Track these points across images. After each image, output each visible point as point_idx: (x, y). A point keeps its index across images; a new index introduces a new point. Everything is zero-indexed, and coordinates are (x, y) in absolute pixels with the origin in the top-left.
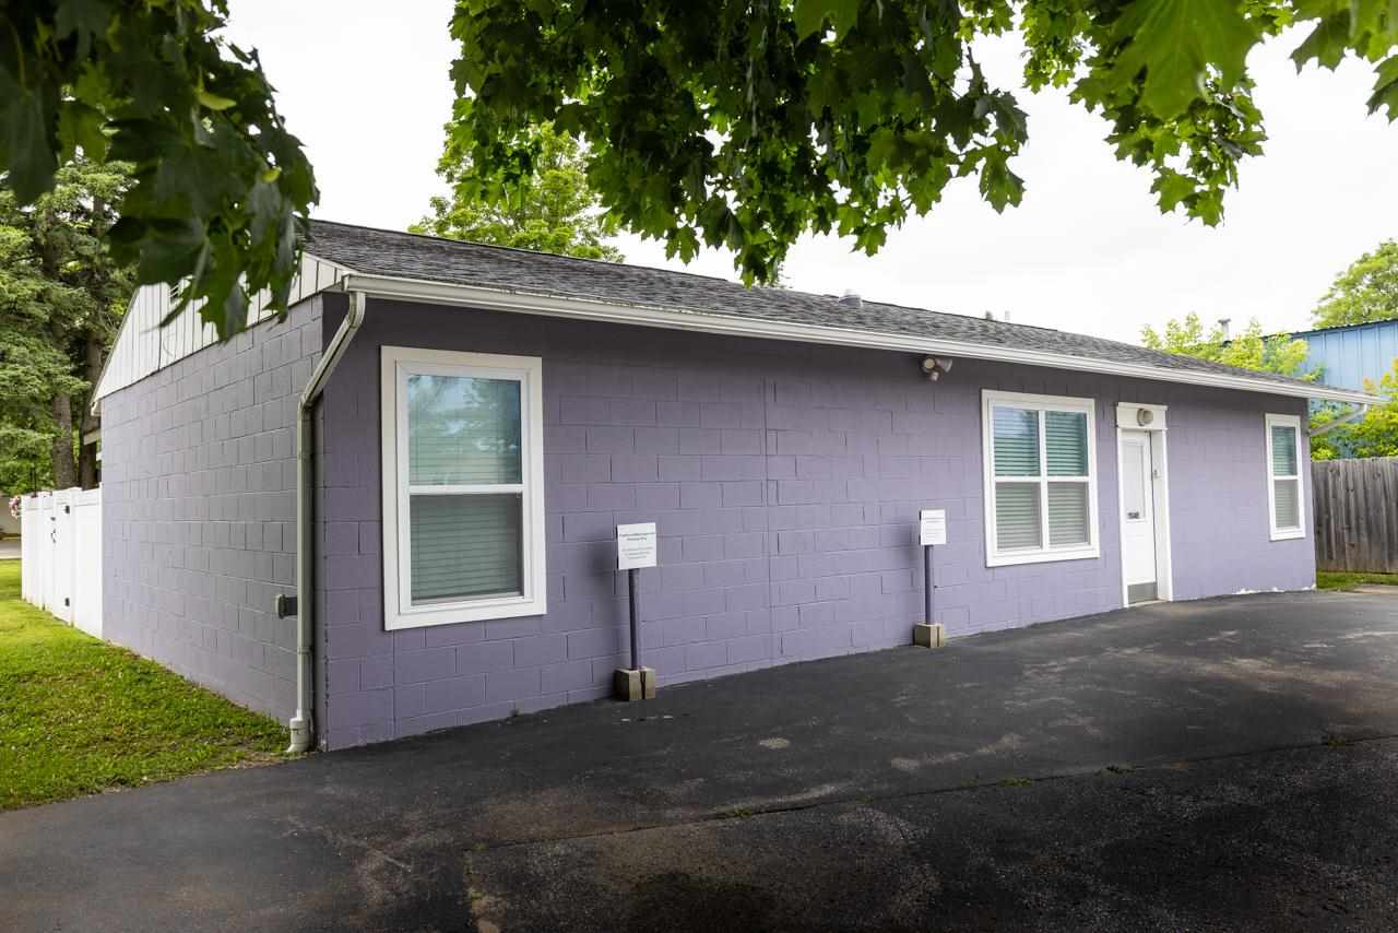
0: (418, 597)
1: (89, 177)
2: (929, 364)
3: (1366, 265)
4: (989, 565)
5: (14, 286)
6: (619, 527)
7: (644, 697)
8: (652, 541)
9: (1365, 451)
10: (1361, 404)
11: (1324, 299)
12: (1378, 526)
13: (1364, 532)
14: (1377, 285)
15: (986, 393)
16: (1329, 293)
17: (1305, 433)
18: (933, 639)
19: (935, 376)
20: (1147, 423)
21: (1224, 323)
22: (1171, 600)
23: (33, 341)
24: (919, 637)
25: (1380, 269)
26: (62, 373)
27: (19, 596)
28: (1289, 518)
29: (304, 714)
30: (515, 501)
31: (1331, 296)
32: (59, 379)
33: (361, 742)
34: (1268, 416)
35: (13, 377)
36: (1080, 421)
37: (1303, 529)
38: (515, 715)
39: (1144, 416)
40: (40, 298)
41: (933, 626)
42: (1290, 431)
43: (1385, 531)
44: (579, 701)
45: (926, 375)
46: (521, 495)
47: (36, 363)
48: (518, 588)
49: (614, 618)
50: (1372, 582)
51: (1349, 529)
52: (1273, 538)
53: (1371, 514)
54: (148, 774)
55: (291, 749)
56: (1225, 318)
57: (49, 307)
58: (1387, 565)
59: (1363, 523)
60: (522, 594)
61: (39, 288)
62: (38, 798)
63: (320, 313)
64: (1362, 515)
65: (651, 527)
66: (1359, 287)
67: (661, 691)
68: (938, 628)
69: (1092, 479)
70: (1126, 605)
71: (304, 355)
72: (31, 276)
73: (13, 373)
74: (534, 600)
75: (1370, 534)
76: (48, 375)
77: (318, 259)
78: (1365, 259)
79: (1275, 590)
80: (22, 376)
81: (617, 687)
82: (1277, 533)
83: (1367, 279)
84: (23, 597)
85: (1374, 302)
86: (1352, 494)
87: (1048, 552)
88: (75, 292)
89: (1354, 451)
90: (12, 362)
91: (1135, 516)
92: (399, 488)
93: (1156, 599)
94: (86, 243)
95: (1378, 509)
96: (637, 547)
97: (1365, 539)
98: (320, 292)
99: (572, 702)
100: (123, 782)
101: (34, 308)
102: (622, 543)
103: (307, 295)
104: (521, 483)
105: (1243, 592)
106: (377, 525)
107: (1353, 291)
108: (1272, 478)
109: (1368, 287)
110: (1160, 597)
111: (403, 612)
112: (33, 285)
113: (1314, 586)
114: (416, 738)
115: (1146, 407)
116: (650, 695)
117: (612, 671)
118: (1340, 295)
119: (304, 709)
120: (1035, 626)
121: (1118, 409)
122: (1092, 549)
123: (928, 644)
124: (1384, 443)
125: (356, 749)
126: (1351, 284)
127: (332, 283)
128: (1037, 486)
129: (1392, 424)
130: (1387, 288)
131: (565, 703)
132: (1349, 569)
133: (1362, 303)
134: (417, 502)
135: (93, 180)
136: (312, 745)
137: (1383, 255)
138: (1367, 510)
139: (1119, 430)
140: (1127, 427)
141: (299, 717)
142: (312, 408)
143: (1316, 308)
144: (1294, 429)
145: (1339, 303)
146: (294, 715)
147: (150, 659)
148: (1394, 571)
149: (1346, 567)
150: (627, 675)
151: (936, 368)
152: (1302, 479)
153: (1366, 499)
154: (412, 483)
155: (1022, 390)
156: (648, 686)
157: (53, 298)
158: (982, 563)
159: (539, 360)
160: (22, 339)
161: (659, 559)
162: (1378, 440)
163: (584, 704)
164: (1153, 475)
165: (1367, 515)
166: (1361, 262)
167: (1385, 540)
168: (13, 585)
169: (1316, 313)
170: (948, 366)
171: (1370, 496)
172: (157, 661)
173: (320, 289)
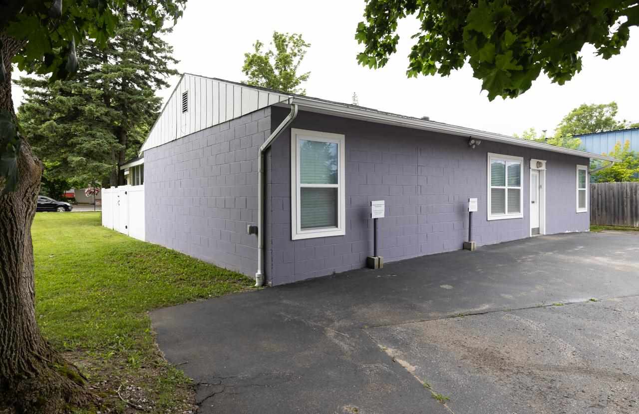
0: (304, 227)
1: (124, 69)
2: (473, 142)
3: (575, 113)
4: (488, 219)
5: (97, 109)
6: (372, 202)
7: (379, 267)
8: (383, 207)
9: (601, 180)
10: (612, 162)
11: (559, 125)
12: (610, 208)
13: (604, 210)
14: (579, 120)
15: (489, 154)
16: (561, 123)
17: (589, 173)
18: (472, 248)
19: (474, 147)
20: (540, 167)
21: (545, 131)
22: (545, 234)
23: (104, 131)
24: (466, 246)
25: (581, 114)
26: (115, 142)
27: (101, 225)
28: (582, 205)
29: (261, 272)
30: (335, 191)
31: (561, 124)
32: (115, 144)
33: (283, 283)
34: (578, 166)
35: (98, 143)
36: (518, 167)
37: (586, 209)
38: (334, 274)
39: (539, 164)
40: (106, 114)
41: (472, 242)
42: (584, 172)
43: (613, 211)
44: (356, 268)
45: (470, 147)
46: (337, 188)
47: (106, 139)
48: (336, 224)
49: (366, 237)
50: (608, 229)
51: (598, 209)
52: (577, 212)
53: (608, 203)
54: (210, 294)
55: (256, 285)
56: (544, 130)
57: (110, 118)
58: (613, 223)
59: (604, 207)
60: (337, 227)
61: (107, 110)
62: (174, 302)
63: (270, 114)
64: (604, 204)
65: (383, 202)
66: (572, 121)
67: (386, 265)
68: (474, 243)
69: (521, 188)
70: (531, 236)
71: (259, 131)
72: (103, 106)
73: (98, 142)
74: (340, 230)
75: (606, 211)
76: (110, 143)
77: (269, 92)
78: (575, 110)
79: (577, 231)
80: (102, 144)
81: (369, 263)
82: (579, 210)
83: (575, 118)
84: (103, 225)
85: (577, 126)
86: (600, 196)
87: (507, 215)
88: (119, 112)
89: (596, 180)
90: (97, 138)
91: (533, 202)
92: (297, 185)
93: (539, 234)
94: (122, 94)
95: (610, 202)
96: (378, 210)
97: (604, 213)
98: (270, 106)
99: (353, 269)
100: (202, 297)
101: (104, 118)
102: (373, 208)
103: (262, 107)
104: (337, 183)
105: (567, 232)
106: (288, 199)
107: (570, 122)
108: (578, 189)
109: (575, 120)
110: (540, 233)
111: (298, 234)
112: (104, 110)
113: (589, 230)
114: (302, 281)
115: (539, 161)
116: (381, 267)
117: (365, 258)
118: (565, 124)
119: (261, 270)
120: (502, 243)
121: (531, 161)
122: (520, 215)
123: (470, 249)
124: (609, 177)
125: (282, 285)
126: (569, 119)
127: (278, 102)
128: (504, 190)
129: (612, 170)
130: (582, 121)
131: (351, 269)
132: (597, 224)
133: (573, 127)
134: (302, 189)
135: (126, 70)
136: (264, 284)
137: (582, 109)
138: (606, 202)
139: (531, 170)
140: (533, 168)
141: (259, 272)
142: (265, 153)
143: (555, 129)
144: (585, 171)
145: (565, 126)
146: (257, 272)
147: (171, 249)
148: (615, 225)
149: (596, 223)
150: (374, 259)
151: (475, 144)
152: (587, 189)
153: (606, 199)
154: (301, 182)
155: (500, 153)
156: (380, 263)
157: (111, 114)
158: (486, 219)
159: (344, 136)
160: (100, 130)
161: (385, 215)
162: (606, 176)
163: (358, 270)
164: (540, 187)
165: (606, 204)
166: (573, 111)
167: (613, 213)
168: (98, 221)
169: (555, 130)
170: (479, 143)
171: (607, 197)
172: (174, 249)
173: (269, 105)
